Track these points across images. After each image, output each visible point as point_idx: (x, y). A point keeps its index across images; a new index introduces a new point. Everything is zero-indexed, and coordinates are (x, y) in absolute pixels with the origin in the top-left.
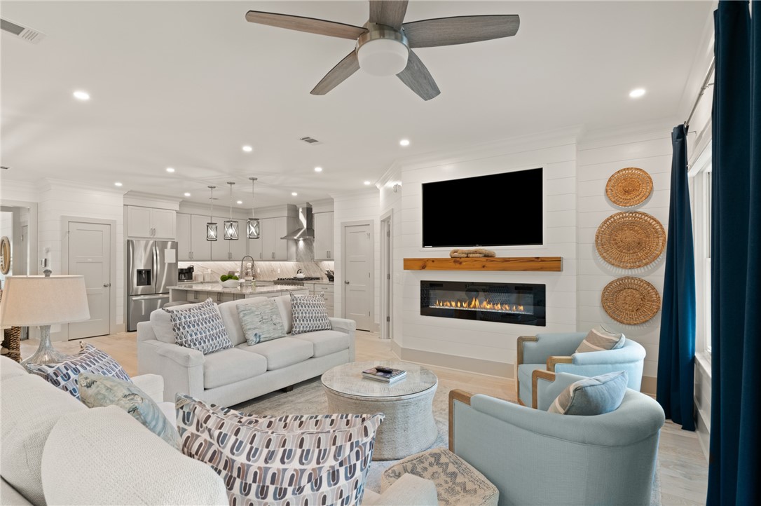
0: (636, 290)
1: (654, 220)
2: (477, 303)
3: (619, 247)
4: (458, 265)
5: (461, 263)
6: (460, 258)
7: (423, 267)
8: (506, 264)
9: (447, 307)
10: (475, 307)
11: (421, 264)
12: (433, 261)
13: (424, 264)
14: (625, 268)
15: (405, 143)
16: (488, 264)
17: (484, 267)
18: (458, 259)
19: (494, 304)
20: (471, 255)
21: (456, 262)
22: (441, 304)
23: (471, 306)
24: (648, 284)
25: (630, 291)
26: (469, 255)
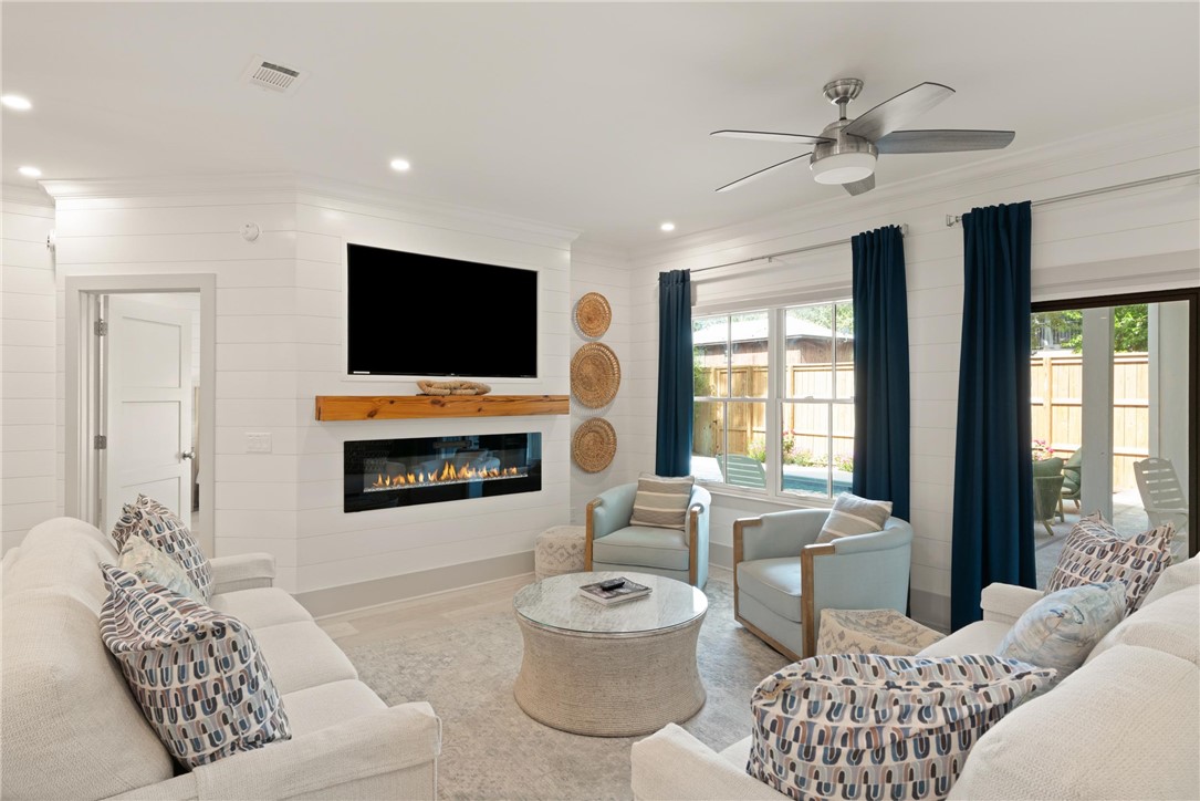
0: (597, 432)
1: (614, 355)
2: (452, 471)
3: (584, 383)
4: (437, 407)
5: (443, 405)
6: (443, 396)
7: (371, 415)
8: (510, 406)
9: (399, 487)
10: (448, 479)
11: (368, 407)
12: (392, 402)
13: (374, 408)
14: (591, 408)
15: (400, 165)
16: (485, 406)
17: (479, 410)
18: (440, 398)
19: (477, 470)
20: (459, 392)
21: (435, 404)
22: (388, 482)
23: (443, 478)
24: (609, 425)
25: (592, 434)
26: (454, 392)
